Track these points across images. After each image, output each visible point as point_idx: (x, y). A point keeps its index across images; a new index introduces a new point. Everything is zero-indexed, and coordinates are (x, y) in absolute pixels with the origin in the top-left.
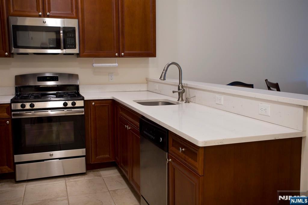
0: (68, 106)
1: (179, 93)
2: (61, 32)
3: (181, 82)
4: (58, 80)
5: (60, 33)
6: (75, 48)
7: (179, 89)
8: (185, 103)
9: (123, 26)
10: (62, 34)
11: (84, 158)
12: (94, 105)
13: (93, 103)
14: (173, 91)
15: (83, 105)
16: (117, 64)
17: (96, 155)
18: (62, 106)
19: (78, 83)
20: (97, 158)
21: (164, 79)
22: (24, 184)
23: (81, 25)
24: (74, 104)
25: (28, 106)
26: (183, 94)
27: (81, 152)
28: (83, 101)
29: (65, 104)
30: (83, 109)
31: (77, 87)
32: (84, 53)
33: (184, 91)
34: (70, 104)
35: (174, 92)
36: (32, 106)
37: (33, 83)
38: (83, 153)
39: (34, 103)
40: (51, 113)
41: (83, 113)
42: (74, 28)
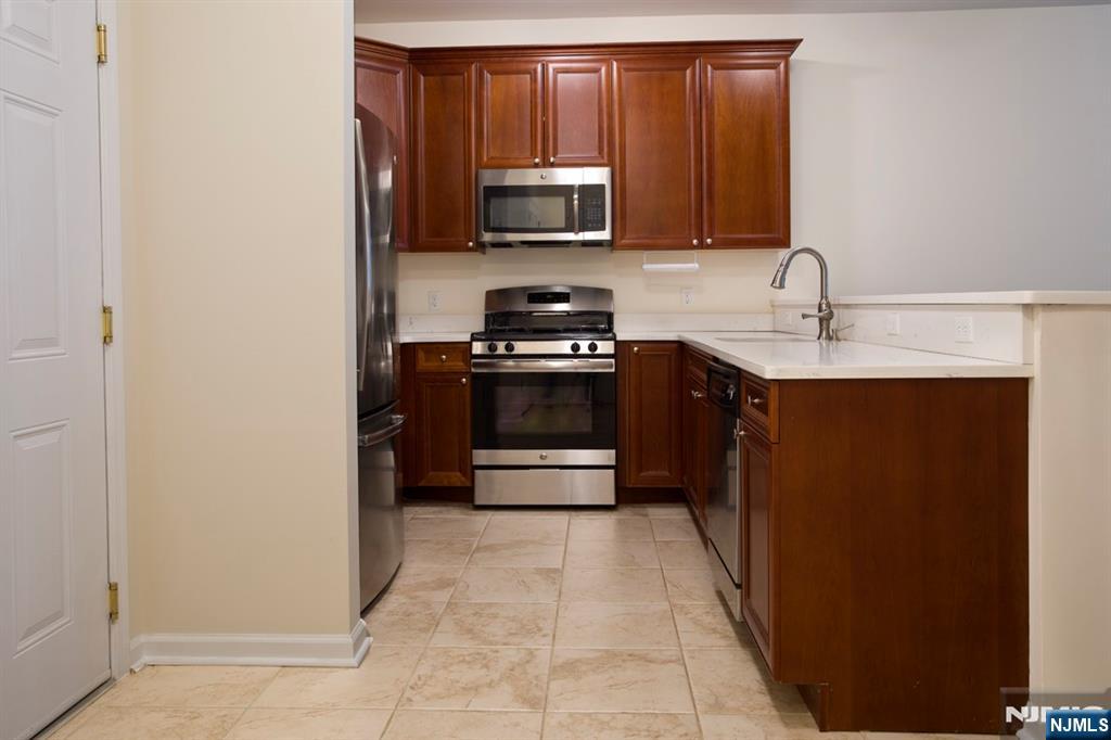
0: (580, 352)
1: (821, 320)
2: (576, 196)
3: (824, 295)
4: (568, 302)
5: (573, 200)
6: (604, 229)
7: (820, 311)
9: (711, 178)
10: (576, 202)
11: (612, 471)
12: (636, 354)
13: (636, 349)
15: (612, 352)
16: (696, 265)
17: (640, 469)
18: (569, 351)
19: (612, 310)
20: (642, 474)
21: (782, 286)
22: (490, 514)
23: (618, 179)
24: (593, 347)
25: (501, 348)
26: (831, 321)
27: (605, 456)
28: (612, 342)
29: (575, 348)
30: (613, 360)
31: (610, 317)
32: (623, 241)
33: (831, 314)
34: (584, 348)
35: (804, 316)
36: (509, 348)
37: (522, 306)
38: (609, 459)
39: (513, 343)
41: (613, 370)
42: (603, 186)
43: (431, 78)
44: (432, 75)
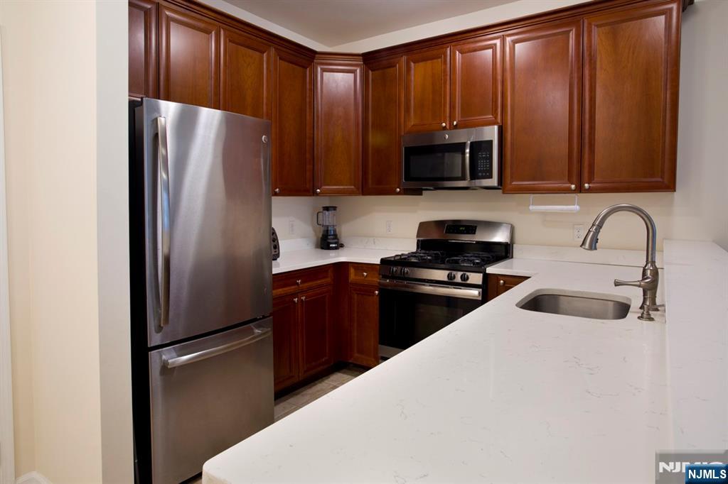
0: (455, 280)
2: (467, 150)
3: (650, 260)
4: (474, 233)
5: (464, 153)
6: (491, 177)
8: (639, 318)
10: (467, 155)
12: (502, 286)
13: (502, 282)
14: (615, 282)
15: (480, 283)
16: (577, 207)
18: (445, 278)
21: (591, 248)
23: (508, 135)
24: (464, 278)
28: (482, 275)
29: (451, 276)
30: (481, 290)
31: (507, 247)
32: (510, 186)
34: (458, 278)
40: (428, 289)
41: (479, 298)
42: (491, 142)
43: (376, 72)
44: (378, 70)
